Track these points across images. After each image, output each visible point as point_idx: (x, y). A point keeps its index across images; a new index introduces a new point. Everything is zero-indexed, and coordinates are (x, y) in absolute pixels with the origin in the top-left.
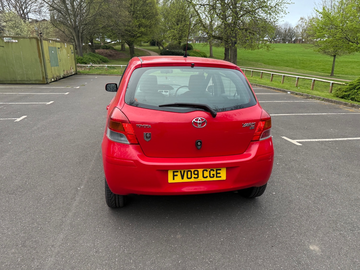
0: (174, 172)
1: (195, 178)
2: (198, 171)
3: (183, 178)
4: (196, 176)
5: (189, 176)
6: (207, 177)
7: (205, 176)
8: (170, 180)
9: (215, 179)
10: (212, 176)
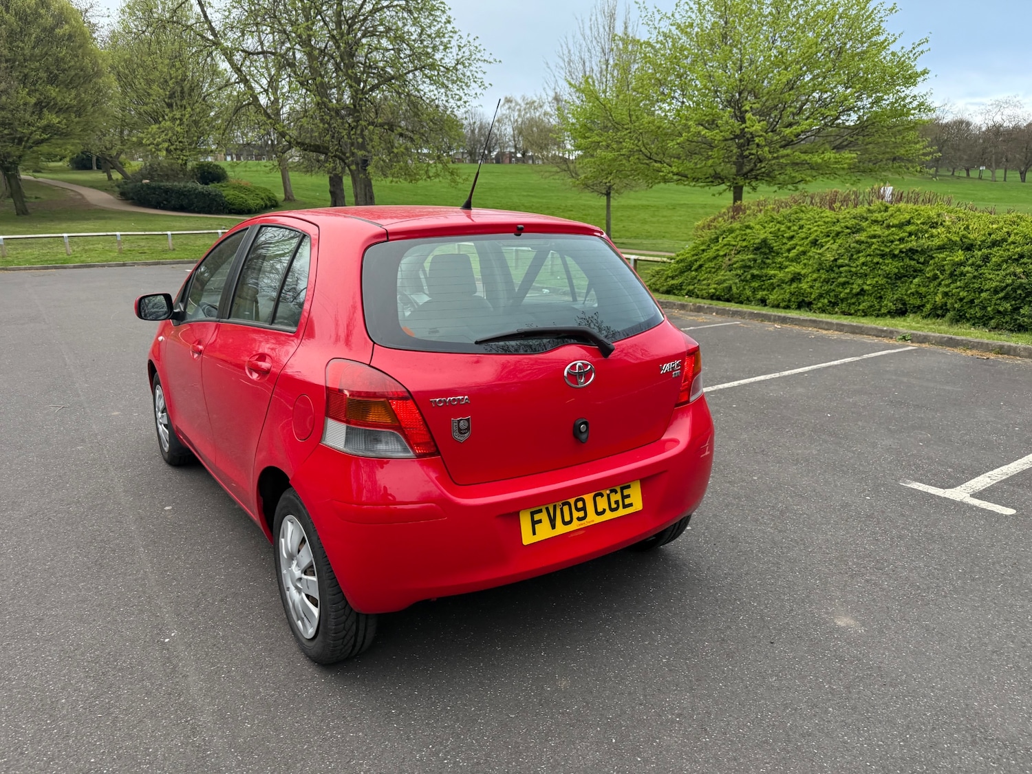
0: (532, 514)
1: (579, 519)
2: (583, 500)
3: (553, 527)
4: (581, 514)
5: (567, 518)
6: (604, 510)
7: (600, 510)
8: (528, 538)
9: (622, 512)
10: (614, 506)
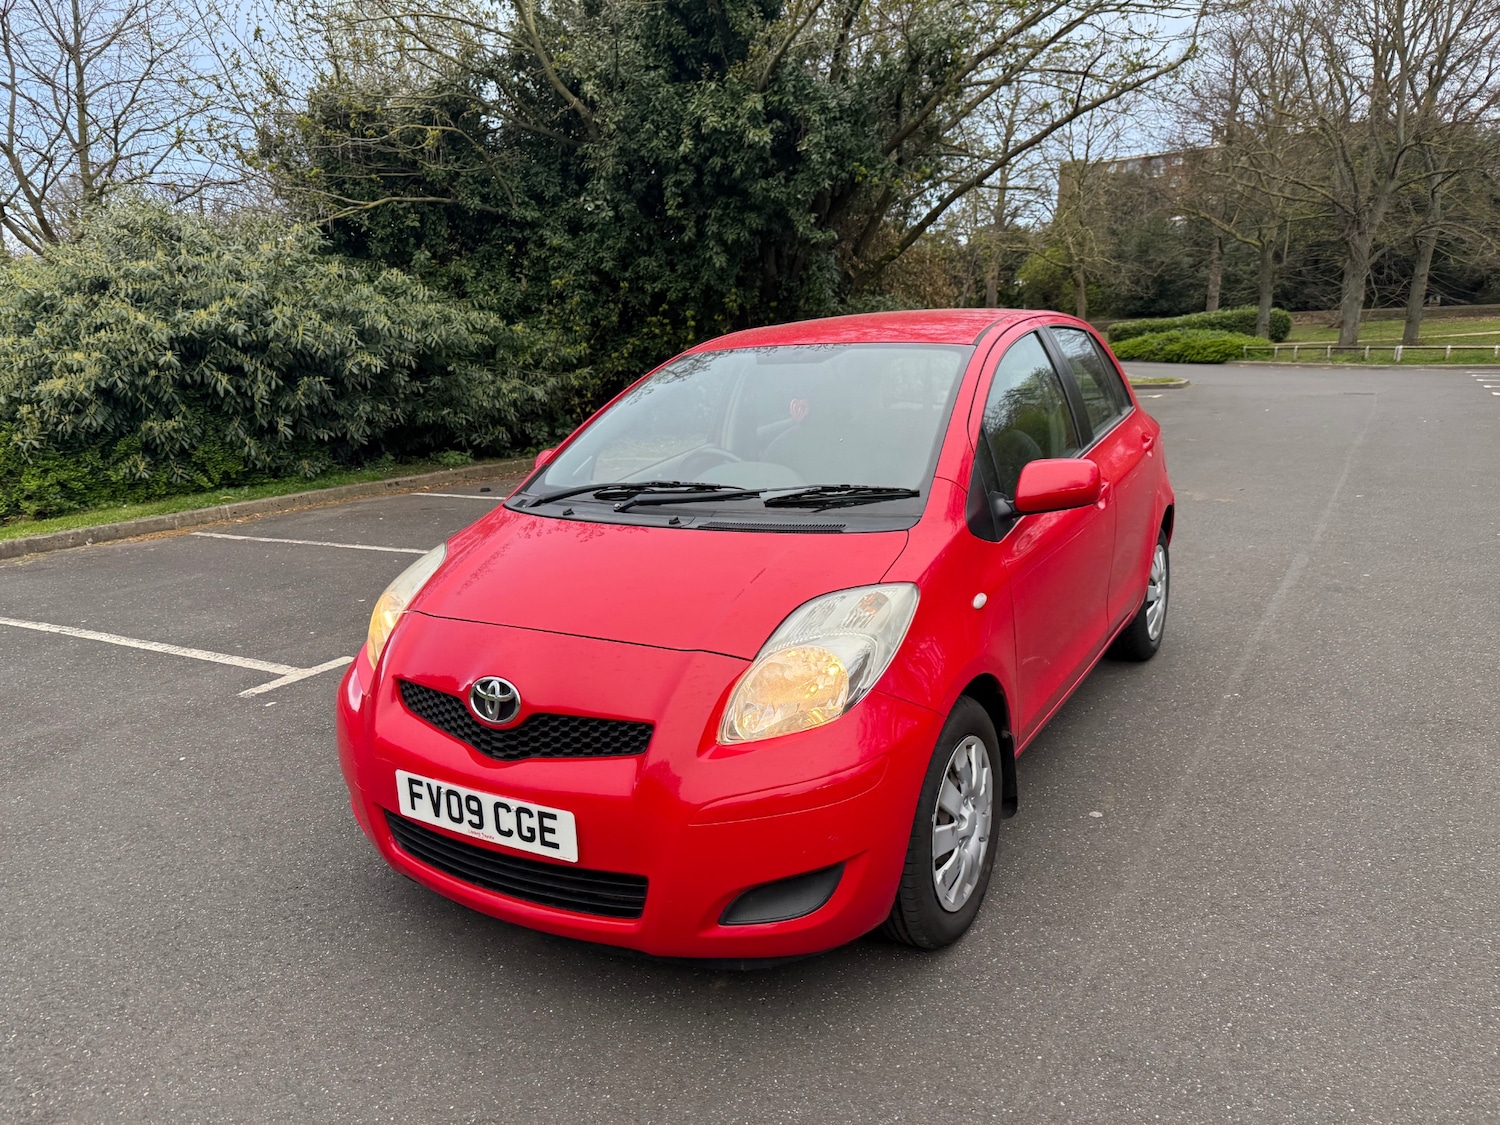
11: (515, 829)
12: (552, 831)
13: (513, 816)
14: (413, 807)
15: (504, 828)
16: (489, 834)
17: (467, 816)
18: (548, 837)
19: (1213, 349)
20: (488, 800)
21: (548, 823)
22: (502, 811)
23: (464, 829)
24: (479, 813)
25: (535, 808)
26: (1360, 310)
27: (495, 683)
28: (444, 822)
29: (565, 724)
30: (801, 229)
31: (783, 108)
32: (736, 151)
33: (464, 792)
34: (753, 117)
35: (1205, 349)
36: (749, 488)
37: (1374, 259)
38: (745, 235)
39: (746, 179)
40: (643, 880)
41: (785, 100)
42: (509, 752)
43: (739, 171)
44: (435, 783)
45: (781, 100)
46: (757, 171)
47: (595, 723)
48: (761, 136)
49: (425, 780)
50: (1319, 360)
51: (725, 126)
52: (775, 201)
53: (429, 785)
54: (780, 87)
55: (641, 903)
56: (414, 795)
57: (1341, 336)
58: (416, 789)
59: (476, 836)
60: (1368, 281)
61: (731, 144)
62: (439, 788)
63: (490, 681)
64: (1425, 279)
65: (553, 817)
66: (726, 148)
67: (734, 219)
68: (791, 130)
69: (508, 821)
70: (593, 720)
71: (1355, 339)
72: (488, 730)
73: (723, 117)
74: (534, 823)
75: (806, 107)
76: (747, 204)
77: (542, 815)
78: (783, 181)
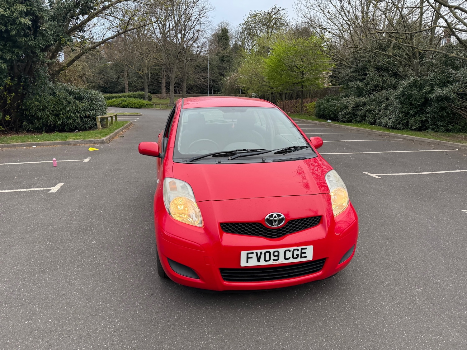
11: (291, 257)
12: (305, 253)
13: (291, 253)
14: (247, 262)
15: (287, 257)
16: (282, 261)
17: (272, 257)
18: (303, 255)
19: (137, 104)
20: (282, 251)
21: (303, 251)
22: (287, 252)
23: (271, 262)
24: (278, 256)
25: (299, 248)
26: (174, 94)
27: (275, 214)
28: (262, 263)
29: (296, 222)
30: (41, 57)
31: (32, 12)
32: (11, 25)
33: (272, 251)
34: (21, 13)
35: (135, 104)
36: (269, 150)
37: (175, 81)
38: (14, 57)
39: (16, 36)
40: (325, 259)
41: (33, 9)
42: (279, 235)
43: (14, 33)
44: (259, 252)
45: (31, 9)
46: (22, 34)
47: (305, 219)
48: (27, 21)
49: (254, 251)
50: (167, 108)
51: (7, 14)
52: (30, 46)
53: (257, 253)
54: (30, 4)
55: (323, 265)
56: (248, 258)
57: (170, 101)
58: (250, 256)
59: (276, 263)
60: (175, 87)
61: (9, 22)
62: (261, 253)
63: (273, 215)
64: (185, 87)
65: (306, 248)
66: (7, 23)
67: (9, 50)
68: (36, 21)
69: (289, 254)
70: (304, 219)
71: (174, 102)
72: (271, 230)
73: (5, 10)
74: (299, 253)
75: (42, 13)
76: (16, 44)
77: (302, 249)
78: (33, 39)
